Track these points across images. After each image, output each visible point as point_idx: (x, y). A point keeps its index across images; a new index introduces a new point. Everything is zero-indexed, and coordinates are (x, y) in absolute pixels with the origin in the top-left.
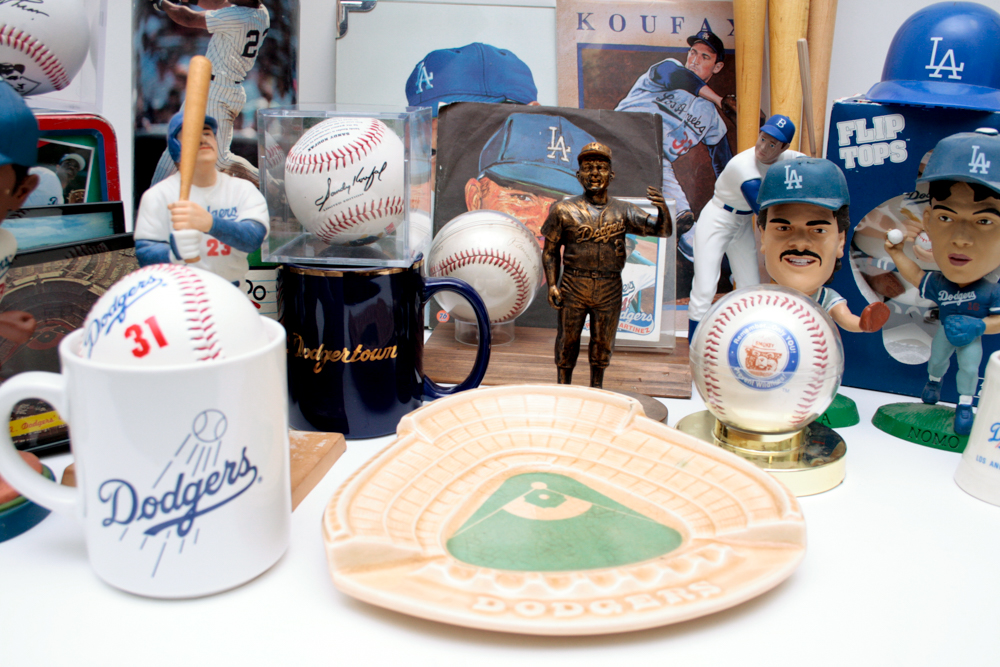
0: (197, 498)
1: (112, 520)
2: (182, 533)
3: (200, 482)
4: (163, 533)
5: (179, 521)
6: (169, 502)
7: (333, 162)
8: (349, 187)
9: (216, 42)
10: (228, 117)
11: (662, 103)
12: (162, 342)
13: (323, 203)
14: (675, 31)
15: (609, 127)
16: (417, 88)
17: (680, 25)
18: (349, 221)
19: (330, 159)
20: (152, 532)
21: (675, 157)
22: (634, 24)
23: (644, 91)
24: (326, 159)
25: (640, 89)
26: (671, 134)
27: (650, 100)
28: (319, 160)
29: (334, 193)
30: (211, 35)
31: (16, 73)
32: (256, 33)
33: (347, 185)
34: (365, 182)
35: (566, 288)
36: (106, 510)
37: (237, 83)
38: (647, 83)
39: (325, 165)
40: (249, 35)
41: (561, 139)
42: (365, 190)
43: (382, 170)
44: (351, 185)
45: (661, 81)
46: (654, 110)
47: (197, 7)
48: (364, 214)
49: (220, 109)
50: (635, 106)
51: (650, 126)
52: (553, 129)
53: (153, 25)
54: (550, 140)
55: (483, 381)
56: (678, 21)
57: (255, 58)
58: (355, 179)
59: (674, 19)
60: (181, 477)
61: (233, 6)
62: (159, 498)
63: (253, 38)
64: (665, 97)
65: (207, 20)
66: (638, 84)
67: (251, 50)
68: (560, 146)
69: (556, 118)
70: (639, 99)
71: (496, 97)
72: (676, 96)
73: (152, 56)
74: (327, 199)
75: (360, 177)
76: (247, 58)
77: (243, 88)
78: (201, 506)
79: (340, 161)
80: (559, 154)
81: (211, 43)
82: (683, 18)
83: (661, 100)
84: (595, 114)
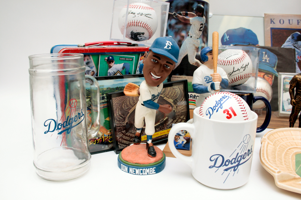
0: (241, 160)
1: (214, 166)
2: (235, 170)
3: (242, 155)
4: (230, 170)
5: (234, 167)
6: (233, 162)
7: (235, 62)
8: (239, 70)
9: (193, 27)
10: (195, 48)
11: (295, 45)
12: (235, 115)
13: (231, 74)
14: (298, 24)
15: (280, 52)
16: (224, 40)
17: (300, 22)
18: (238, 79)
19: (234, 61)
20: (226, 170)
21: (298, 61)
22: (286, 22)
23: (289, 42)
24: (233, 61)
25: (288, 41)
26: (297, 54)
27: (291, 44)
28: (230, 62)
29: (235, 71)
30: (191, 25)
31: (142, 35)
32: (202, 24)
33: (239, 69)
34: (244, 68)
35: (297, 100)
36: (212, 163)
37: (198, 38)
38: (290, 39)
39: (233, 63)
40: (201, 25)
41: (266, 56)
42: (244, 71)
43: (248, 65)
44: (240, 69)
45: (294, 39)
46: (293, 48)
47: (188, 17)
48: (242, 78)
49: (193, 46)
50: (287, 46)
51: (292, 52)
52: (264, 53)
53: (173, 22)
54: (263, 56)
55: (268, 127)
56: (299, 21)
57: (202, 32)
58: (242, 68)
59: (298, 20)
60: (238, 153)
61: (197, 16)
62: (231, 160)
63: (202, 26)
64: (295, 43)
65: (190, 20)
66: (288, 40)
67: (201, 29)
68: (266, 58)
69: (265, 50)
70: (288, 44)
71: (247, 43)
72: (298, 43)
73: (173, 30)
74: (232, 73)
75: (243, 67)
76: (200, 32)
77: (199, 40)
78: (241, 162)
79: (237, 62)
80: (266, 60)
81: (191, 27)
82: (300, 20)
83: (294, 44)
84: (276, 48)
